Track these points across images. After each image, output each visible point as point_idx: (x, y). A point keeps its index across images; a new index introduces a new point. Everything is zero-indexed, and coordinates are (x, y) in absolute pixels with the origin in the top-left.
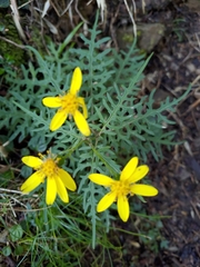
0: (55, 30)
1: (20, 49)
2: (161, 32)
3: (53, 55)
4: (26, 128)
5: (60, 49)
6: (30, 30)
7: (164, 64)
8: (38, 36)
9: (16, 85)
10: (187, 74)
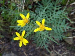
0: (72, 14)
1: (66, 4)
2: (70, 43)
3: (64, 14)
4: (41, 7)
5: (65, 16)
6: (72, 7)
7: (61, 43)
8: (70, 9)
9: (55, 3)
10: (58, 49)
